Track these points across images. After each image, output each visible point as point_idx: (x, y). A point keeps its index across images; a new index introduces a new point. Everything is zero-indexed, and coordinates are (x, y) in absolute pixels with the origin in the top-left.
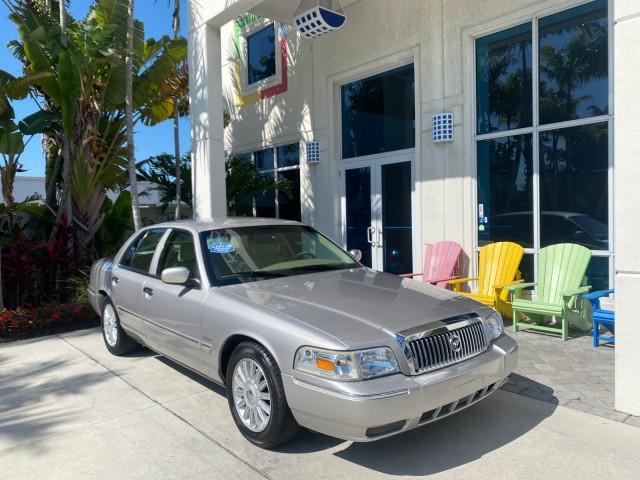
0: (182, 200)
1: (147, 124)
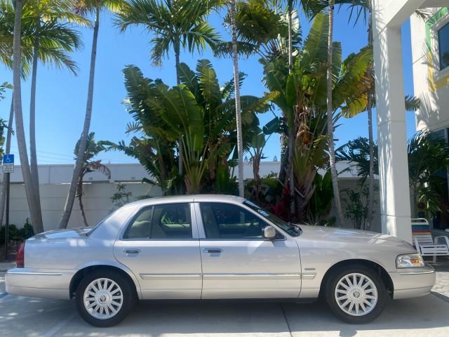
1: (347, 117)
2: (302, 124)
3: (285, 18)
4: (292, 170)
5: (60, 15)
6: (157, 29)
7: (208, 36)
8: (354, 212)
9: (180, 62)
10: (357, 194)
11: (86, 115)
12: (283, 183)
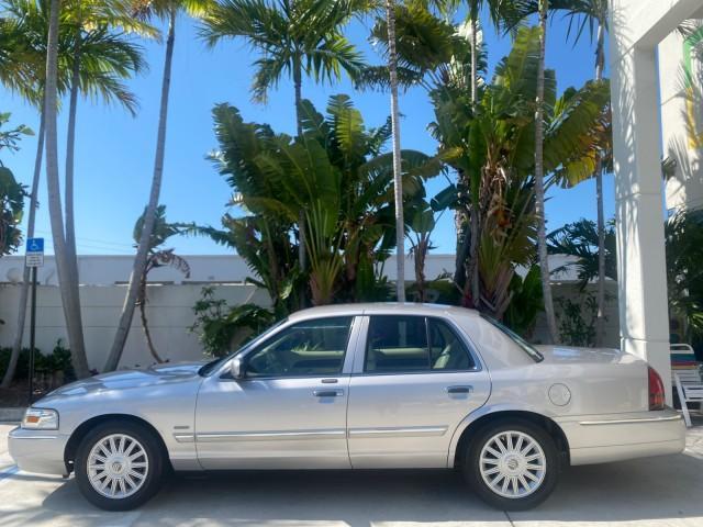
0: (606, 275)
1: (563, 186)
2: (495, 196)
3: (465, 31)
4: (476, 267)
5: (112, 19)
6: (265, 45)
7: (345, 58)
8: (571, 333)
9: (303, 97)
10: (577, 306)
11: (155, 178)
12: (463, 287)
